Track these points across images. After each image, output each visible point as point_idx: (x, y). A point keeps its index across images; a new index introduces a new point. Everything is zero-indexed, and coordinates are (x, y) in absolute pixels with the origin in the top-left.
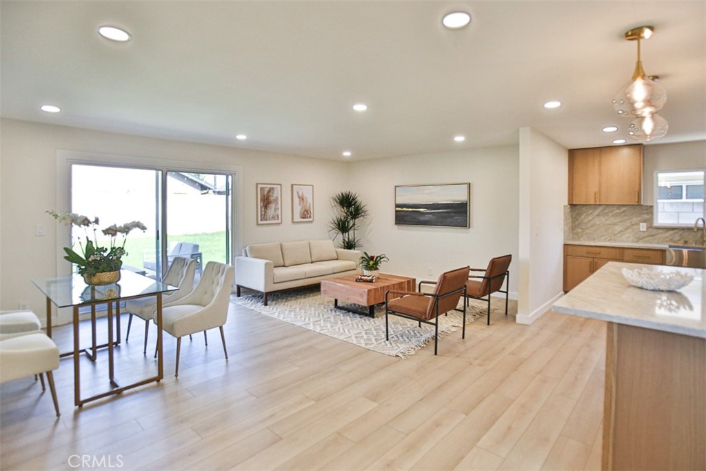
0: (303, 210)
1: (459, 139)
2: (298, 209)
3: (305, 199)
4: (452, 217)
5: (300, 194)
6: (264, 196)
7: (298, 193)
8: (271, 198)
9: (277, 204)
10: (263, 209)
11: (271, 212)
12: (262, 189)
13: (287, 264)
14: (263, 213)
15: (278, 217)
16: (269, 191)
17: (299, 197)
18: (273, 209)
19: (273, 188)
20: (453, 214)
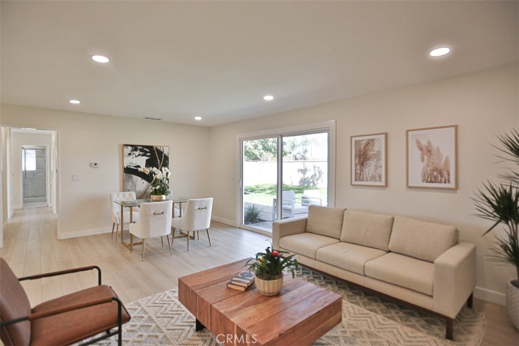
0: (429, 169)
2: (418, 167)
3: (434, 152)
5: (424, 143)
6: (360, 151)
7: (418, 142)
8: (370, 153)
9: (379, 160)
10: (358, 168)
11: (370, 170)
12: (356, 142)
13: (342, 238)
14: (359, 171)
15: (380, 177)
16: (368, 144)
17: (421, 149)
18: (373, 167)
19: (373, 140)
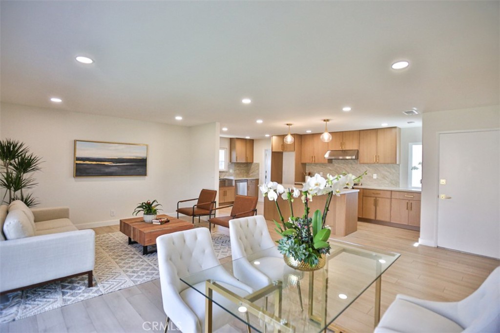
1: (179, 118)
4: (135, 169)
20: (135, 167)
